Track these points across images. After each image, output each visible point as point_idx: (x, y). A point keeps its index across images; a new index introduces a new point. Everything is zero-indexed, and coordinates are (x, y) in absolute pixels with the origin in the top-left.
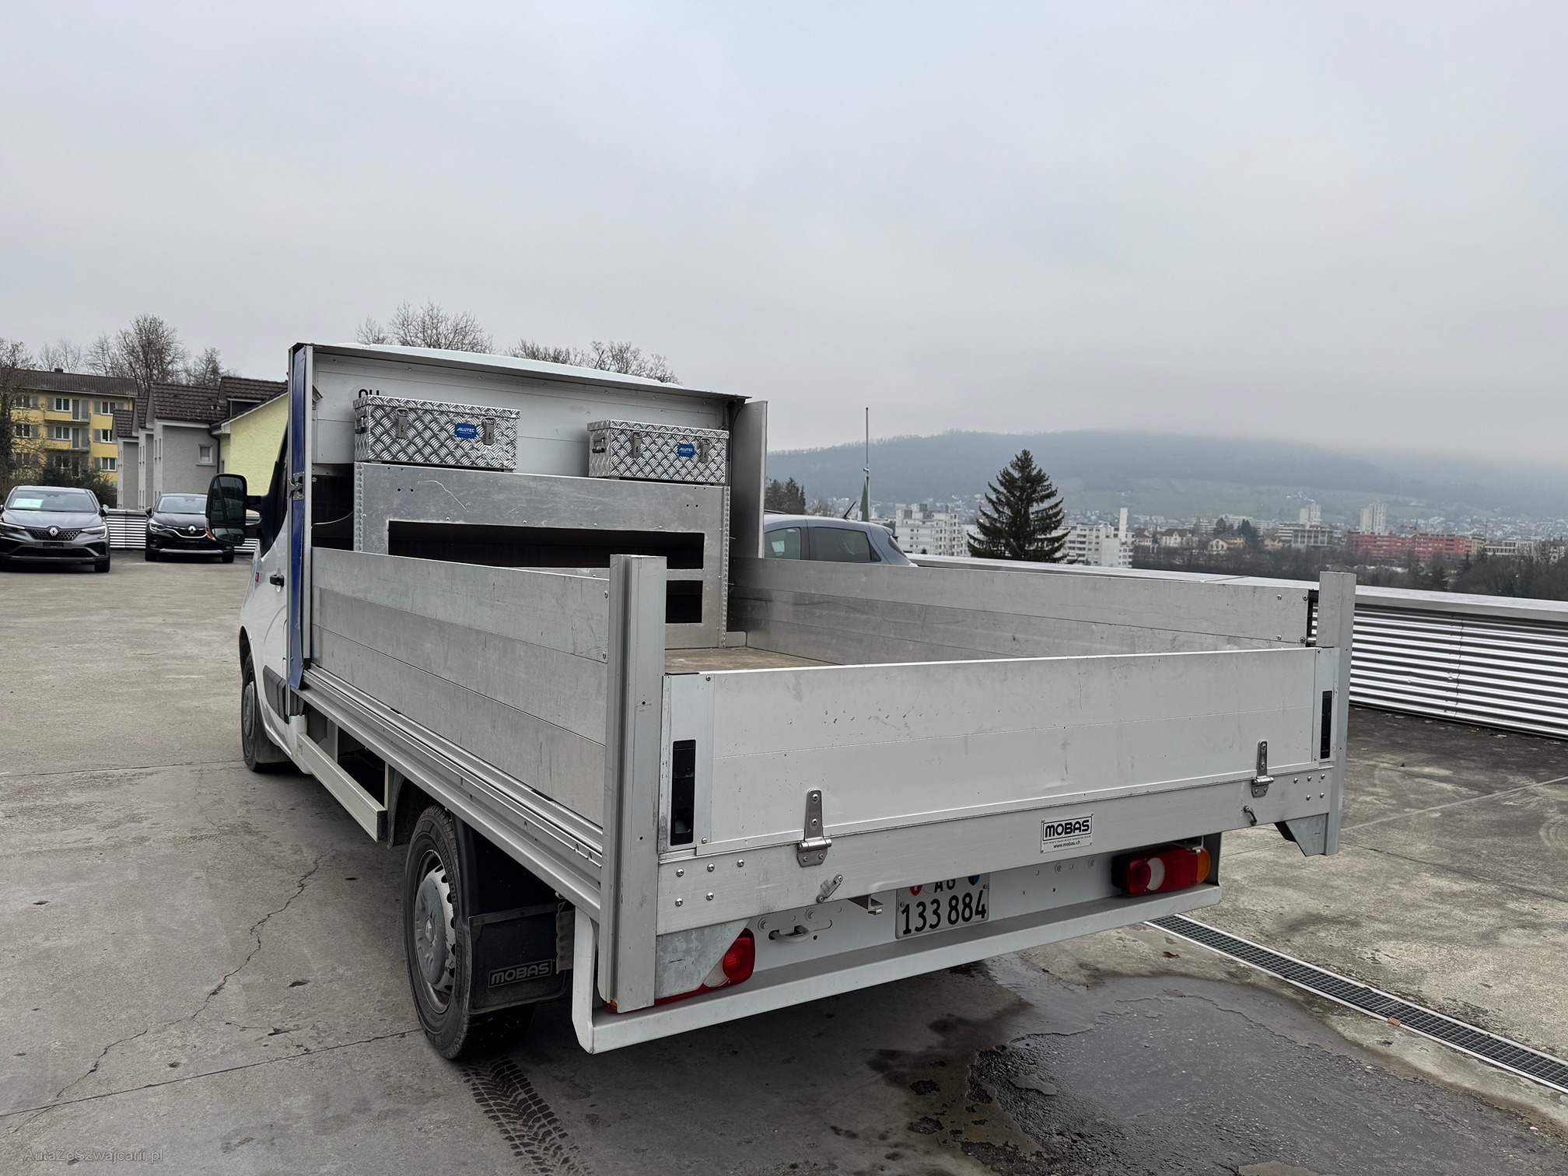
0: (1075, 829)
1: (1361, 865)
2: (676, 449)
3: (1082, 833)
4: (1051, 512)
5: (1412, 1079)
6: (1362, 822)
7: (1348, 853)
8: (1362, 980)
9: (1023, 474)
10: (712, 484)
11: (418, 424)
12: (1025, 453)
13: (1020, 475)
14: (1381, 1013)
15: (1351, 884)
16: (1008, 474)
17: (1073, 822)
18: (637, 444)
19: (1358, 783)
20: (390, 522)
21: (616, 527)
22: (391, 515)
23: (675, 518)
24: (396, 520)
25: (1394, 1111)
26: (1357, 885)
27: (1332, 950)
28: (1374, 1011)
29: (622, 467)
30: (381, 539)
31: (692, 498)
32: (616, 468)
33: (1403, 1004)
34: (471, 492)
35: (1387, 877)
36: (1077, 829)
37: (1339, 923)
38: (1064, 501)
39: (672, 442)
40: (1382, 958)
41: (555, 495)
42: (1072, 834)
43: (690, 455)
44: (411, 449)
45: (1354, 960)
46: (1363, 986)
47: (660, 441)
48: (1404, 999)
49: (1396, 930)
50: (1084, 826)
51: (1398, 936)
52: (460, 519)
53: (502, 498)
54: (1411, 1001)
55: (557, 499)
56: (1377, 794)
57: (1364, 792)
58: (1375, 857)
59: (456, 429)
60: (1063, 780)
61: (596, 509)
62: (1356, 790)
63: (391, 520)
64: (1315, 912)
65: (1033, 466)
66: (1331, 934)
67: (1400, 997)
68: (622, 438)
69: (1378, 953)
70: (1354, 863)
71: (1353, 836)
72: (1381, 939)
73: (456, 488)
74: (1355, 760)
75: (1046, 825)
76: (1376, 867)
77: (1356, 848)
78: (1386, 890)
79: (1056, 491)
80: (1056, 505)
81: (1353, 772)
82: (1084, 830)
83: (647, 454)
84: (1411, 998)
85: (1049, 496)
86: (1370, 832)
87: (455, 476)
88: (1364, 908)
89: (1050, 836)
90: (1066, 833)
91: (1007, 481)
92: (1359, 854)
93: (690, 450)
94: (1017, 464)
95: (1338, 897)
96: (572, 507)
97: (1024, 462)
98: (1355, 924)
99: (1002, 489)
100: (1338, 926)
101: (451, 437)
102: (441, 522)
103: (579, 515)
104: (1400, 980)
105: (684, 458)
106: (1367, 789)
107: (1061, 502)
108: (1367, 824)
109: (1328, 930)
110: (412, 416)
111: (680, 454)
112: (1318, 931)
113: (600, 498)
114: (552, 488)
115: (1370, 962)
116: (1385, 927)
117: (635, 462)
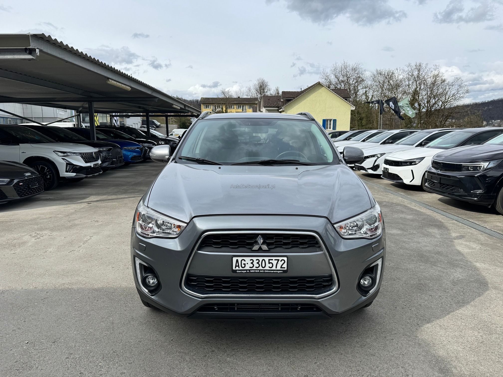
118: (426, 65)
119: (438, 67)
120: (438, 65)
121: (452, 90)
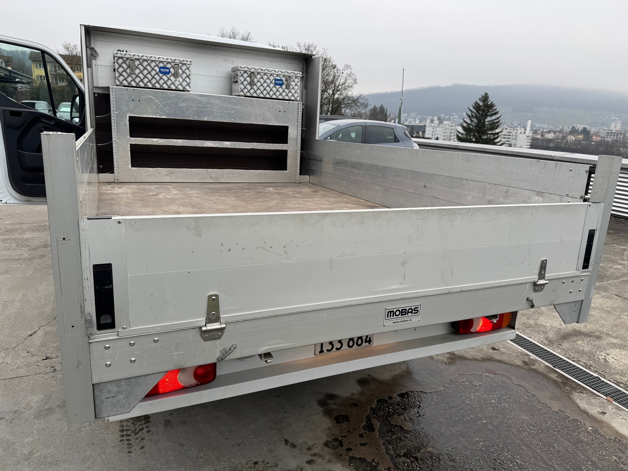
0: (408, 312)
1: (609, 303)
2: (274, 81)
3: (413, 314)
4: (495, 121)
5: (613, 438)
6: (613, 279)
7: (603, 296)
8: (596, 372)
9: (484, 104)
10: (293, 101)
11: (140, 67)
12: (486, 94)
13: (483, 104)
14: (603, 393)
15: (601, 314)
16: (477, 103)
17: (407, 309)
18: (252, 78)
19: (615, 258)
20: (129, 116)
21: (243, 121)
22: (130, 113)
23: (273, 118)
24: (132, 115)
25: (599, 459)
26: (604, 315)
27: (583, 353)
28: (599, 392)
29: (245, 91)
30: (125, 125)
31: (282, 108)
32: (242, 91)
33: (617, 389)
34: (169, 102)
35: (621, 311)
36: (410, 312)
37: (590, 336)
38: (502, 116)
39: (272, 78)
40: (610, 360)
41: (211, 104)
42: (406, 315)
43: (281, 85)
44: (138, 80)
45: (594, 359)
46: (596, 375)
47: (265, 77)
48: (618, 385)
49: (621, 343)
50: (415, 311)
51: (621, 347)
52: (164, 115)
53: (184, 105)
54: (622, 387)
55: (212, 106)
56: (624, 265)
57: (618, 263)
58: (617, 299)
59: (160, 70)
60: (402, 284)
61: (232, 112)
62: (613, 262)
63: (130, 115)
64: (578, 329)
65: (489, 100)
66: (584, 343)
67: (616, 384)
68: (245, 75)
69: (608, 356)
70: (604, 302)
71: (607, 287)
72: (611, 348)
73: (161, 100)
74: (616, 246)
75: (387, 311)
76: (616, 305)
77: (607, 294)
78: (619, 319)
79: (498, 112)
80: (498, 118)
81: (613, 252)
82: (414, 313)
83: (259, 84)
84: (622, 385)
85: (495, 114)
86: (617, 285)
87: (160, 94)
88: (605, 328)
89: (390, 317)
90: (402, 315)
91: (476, 107)
92: (608, 297)
93: (281, 82)
94: (482, 99)
95: (592, 321)
96: (220, 111)
97: (485, 98)
98: (599, 338)
99: (474, 110)
100: (589, 338)
101: (157, 74)
102: (154, 117)
103: (224, 115)
104: (618, 374)
105: (278, 87)
106: (619, 262)
107: (500, 117)
108: (615, 281)
109: (583, 340)
110: (137, 63)
111: (276, 84)
112: (578, 340)
113: (234, 107)
114: (210, 101)
115: (603, 361)
116: (614, 341)
117: (252, 88)
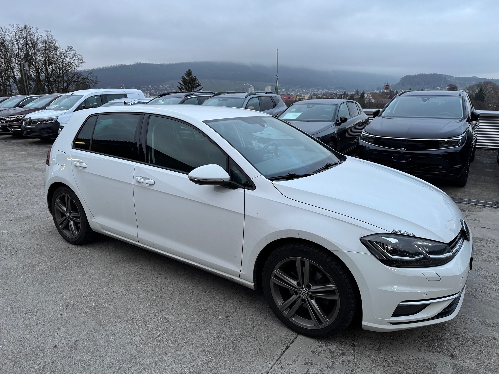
9: (189, 78)
12: (189, 70)
38: (203, 87)
65: (192, 75)
79: (201, 84)
80: (201, 89)
85: (199, 86)
91: (184, 80)
94: (187, 74)
118: (36, 29)
119: (49, 33)
120: (49, 31)
121: (67, 58)
